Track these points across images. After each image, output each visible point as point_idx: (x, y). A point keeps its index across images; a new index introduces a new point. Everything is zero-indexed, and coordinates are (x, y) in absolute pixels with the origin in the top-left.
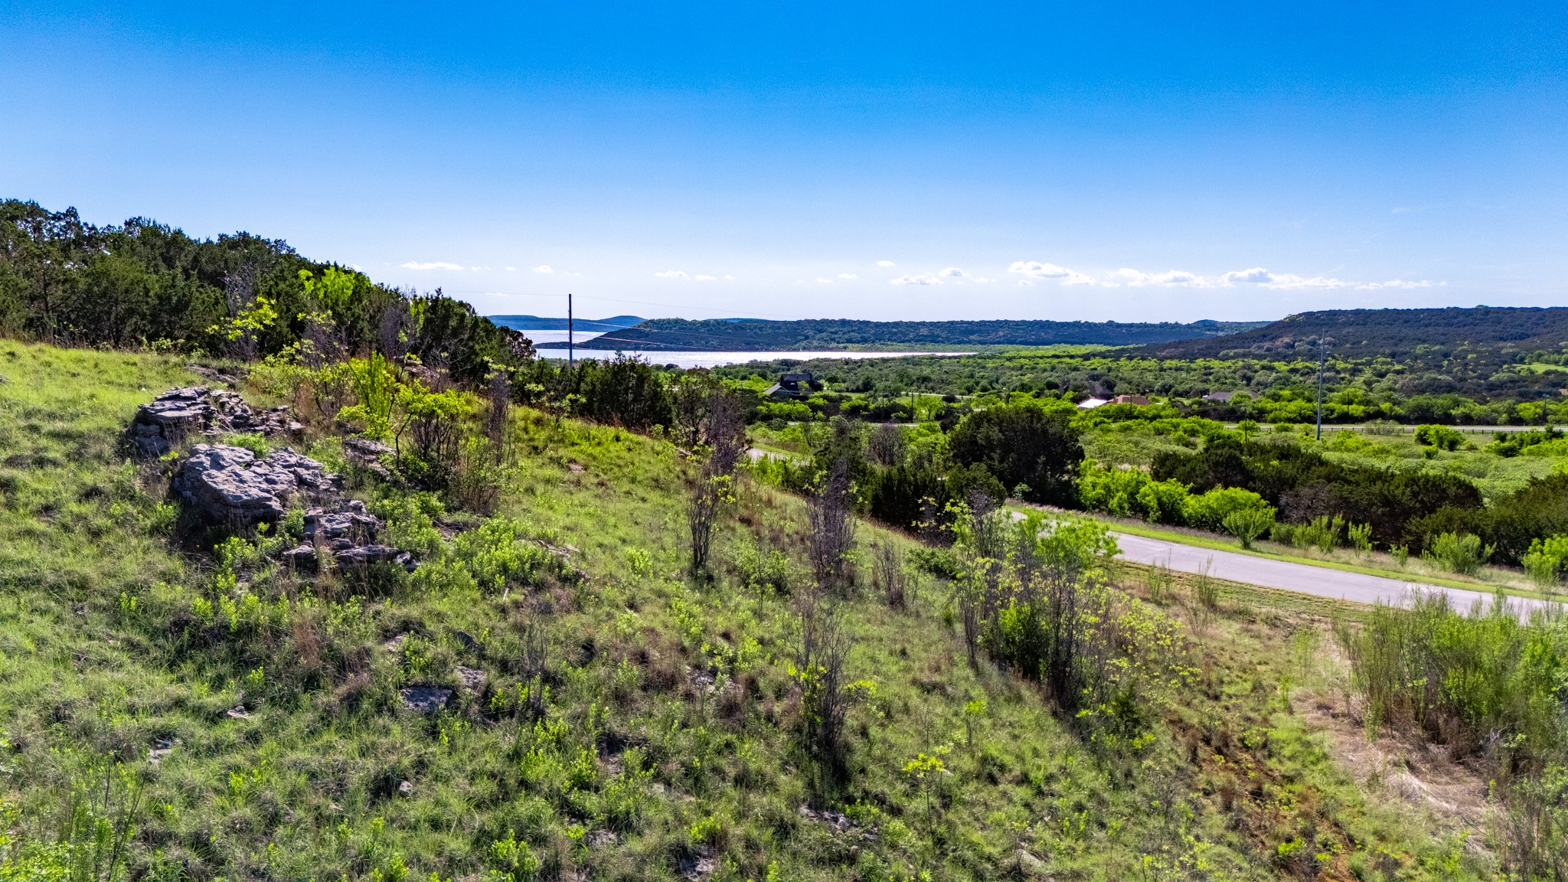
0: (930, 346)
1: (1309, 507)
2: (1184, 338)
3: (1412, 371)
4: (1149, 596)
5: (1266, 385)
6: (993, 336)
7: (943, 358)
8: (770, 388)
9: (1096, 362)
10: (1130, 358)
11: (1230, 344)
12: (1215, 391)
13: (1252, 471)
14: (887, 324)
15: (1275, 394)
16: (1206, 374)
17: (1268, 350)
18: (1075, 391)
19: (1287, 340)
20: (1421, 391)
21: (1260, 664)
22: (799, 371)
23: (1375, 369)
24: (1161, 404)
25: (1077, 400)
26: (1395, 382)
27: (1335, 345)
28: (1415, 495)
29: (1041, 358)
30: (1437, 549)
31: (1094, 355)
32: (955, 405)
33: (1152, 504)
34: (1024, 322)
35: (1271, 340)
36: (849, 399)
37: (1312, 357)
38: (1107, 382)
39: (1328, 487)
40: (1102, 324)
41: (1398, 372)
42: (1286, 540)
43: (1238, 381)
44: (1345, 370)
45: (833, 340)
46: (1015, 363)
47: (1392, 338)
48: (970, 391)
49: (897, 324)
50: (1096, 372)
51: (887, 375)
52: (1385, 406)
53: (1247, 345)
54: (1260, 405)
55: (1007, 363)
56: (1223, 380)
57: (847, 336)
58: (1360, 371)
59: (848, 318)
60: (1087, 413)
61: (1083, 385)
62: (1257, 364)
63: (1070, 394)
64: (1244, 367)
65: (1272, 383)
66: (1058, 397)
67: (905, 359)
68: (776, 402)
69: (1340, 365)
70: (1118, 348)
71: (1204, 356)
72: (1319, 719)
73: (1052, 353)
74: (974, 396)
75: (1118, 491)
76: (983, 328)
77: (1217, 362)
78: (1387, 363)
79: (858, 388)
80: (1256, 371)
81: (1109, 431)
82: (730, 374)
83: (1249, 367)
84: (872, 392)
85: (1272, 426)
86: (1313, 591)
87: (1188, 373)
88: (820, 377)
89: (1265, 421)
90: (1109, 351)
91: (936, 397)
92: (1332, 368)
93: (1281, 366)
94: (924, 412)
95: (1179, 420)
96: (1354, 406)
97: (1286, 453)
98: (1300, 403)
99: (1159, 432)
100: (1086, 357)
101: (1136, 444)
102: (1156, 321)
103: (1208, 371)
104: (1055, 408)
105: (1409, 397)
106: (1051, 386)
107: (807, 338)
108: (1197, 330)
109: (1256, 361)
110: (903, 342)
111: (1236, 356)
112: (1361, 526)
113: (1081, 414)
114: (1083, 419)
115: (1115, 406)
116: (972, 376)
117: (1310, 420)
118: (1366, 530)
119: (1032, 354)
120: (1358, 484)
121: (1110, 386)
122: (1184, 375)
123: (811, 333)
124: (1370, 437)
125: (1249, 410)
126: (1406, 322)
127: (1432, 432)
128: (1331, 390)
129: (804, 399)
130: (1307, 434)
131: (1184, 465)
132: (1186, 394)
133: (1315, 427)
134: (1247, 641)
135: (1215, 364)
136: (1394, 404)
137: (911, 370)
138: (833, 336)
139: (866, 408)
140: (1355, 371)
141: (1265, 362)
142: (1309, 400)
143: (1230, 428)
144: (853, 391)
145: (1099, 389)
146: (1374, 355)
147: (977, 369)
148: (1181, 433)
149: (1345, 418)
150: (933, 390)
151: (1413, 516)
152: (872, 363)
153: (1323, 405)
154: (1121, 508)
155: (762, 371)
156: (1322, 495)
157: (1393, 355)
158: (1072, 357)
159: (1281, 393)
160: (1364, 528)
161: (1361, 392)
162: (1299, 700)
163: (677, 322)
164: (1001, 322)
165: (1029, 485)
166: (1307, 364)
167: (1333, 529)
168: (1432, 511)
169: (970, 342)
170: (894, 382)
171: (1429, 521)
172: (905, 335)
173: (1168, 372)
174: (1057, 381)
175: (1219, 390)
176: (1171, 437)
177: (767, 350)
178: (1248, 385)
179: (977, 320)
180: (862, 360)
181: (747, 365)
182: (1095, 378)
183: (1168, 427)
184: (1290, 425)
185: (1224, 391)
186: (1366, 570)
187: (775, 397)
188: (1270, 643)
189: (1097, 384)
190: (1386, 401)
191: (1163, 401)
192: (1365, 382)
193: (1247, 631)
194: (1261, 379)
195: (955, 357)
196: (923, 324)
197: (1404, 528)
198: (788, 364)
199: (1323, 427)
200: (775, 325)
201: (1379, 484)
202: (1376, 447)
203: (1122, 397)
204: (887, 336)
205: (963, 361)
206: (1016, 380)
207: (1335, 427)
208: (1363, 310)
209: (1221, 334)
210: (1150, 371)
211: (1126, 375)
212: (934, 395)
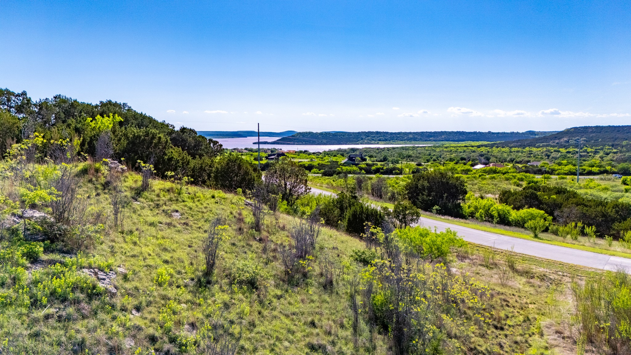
0: (413, 142)
1: (568, 217)
2: (521, 138)
3: (621, 152)
4: (484, 263)
5: (556, 158)
6: (440, 138)
7: (418, 147)
8: (344, 160)
9: (483, 149)
10: (497, 147)
11: (540, 141)
12: (533, 161)
13: (542, 200)
14: (395, 133)
15: (559, 162)
16: (530, 154)
17: (557, 143)
18: (472, 161)
19: (565, 139)
20: (625, 161)
21: (531, 303)
22: (358, 153)
23: (604, 151)
24: (509, 167)
25: (472, 165)
26: (614, 157)
27: (587, 141)
28: (617, 212)
29: (459, 147)
30: (626, 238)
31: (482, 146)
32: (421, 167)
33: (495, 215)
34: (453, 132)
35: (559, 139)
36: (377, 165)
37: (576, 146)
38: (486, 157)
39: (577, 208)
40: (486, 133)
41: (615, 153)
42: (556, 233)
43: (544, 157)
44: (591, 152)
45: (373, 140)
46: (449, 149)
47: (612, 138)
48: (428, 161)
49: (399, 133)
50: (482, 153)
51: (394, 155)
52: (608, 168)
53: (548, 141)
54: (552, 167)
55: (445, 149)
56: (537, 156)
57: (379, 138)
58: (598, 152)
59: (379, 131)
60: (477, 171)
61: (476, 159)
62: (552, 149)
63: (470, 163)
64: (546, 151)
65: (559, 157)
66: (465, 164)
67: (402, 148)
68: (345, 166)
69: (589, 150)
70: (493, 143)
71: (529, 146)
72: (555, 340)
73: (464, 145)
74: (429, 163)
75: (480, 208)
76: (436, 135)
77: (535, 149)
78: (610, 149)
79: (381, 160)
80: (552, 153)
81: (485, 179)
82: (330, 154)
83: (549, 151)
84: (387, 162)
85: (557, 177)
86: (565, 261)
87: (521, 154)
88: (366, 156)
89: (555, 174)
90: (489, 144)
91: (413, 164)
92: (585, 151)
93: (563, 150)
94: (407, 170)
95: (515, 174)
96: (594, 168)
97: (560, 191)
98: (570, 167)
99: (507, 179)
100: (479, 147)
101: (496, 185)
102: (509, 131)
103: (531, 153)
104: (463, 169)
105: (619, 164)
106: (462, 159)
107: (362, 139)
108: (526, 135)
109: (552, 148)
110: (402, 140)
111: (543, 146)
112: (591, 227)
113: (474, 171)
114: (475, 173)
115: (489, 168)
116: (430, 155)
117: (574, 174)
118: (593, 229)
119: (456, 145)
120: (591, 207)
121: (488, 159)
122: (520, 154)
123: (364, 137)
124: (601, 181)
125: (547, 169)
126: (619, 131)
127: (629, 180)
128: (585, 161)
129: (356, 165)
130: (573, 180)
131: (513, 196)
132: (520, 162)
133: (576, 177)
134: (528, 288)
135: (534, 149)
136: (612, 167)
137: (404, 152)
138: (373, 138)
139: (382, 169)
140: (596, 152)
141: (556, 149)
142: (574, 165)
143: (538, 178)
144: (379, 161)
145: (483, 160)
146: (604, 145)
147: (432, 152)
148: (516, 180)
149: (590, 173)
150: (413, 161)
151: (616, 222)
152: (388, 149)
153: (580, 168)
154: (481, 217)
155: (342, 153)
156: (574, 211)
157: (613, 146)
158: (473, 147)
159: (563, 162)
160: (592, 228)
161: (598, 162)
162: (547, 327)
163: (310, 133)
164: (443, 132)
165: (440, 206)
166: (575, 149)
167: (578, 228)
168: (625, 219)
169: (430, 140)
170: (397, 157)
171: (623, 224)
172: (403, 138)
173: (513, 153)
174: (465, 157)
175: (535, 161)
176: (511, 182)
177: (346, 144)
178: (548, 158)
179: (433, 131)
180: (384, 148)
181: (337, 151)
182: (482, 155)
183: (511, 177)
184: (565, 176)
185: (537, 161)
186: (592, 249)
187: (345, 164)
188: (539, 290)
189: (482, 158)
190: (609, 166)
191: (510, 165)
192: (600, 157)
193: (529, 283)
194: (554, 156)
195: (423, 147)
196: (410, 133)
197: (611, 227)
198: (353, 150)
199: (579, 177)
200: (349, 134)
201: (600, 207)
202: (603, 187)
203: (492, 164)
204: (395, 138)
205: (426, 148)
206: (448, 157)
207: (585, 177)
208: (600, 126)
209: (537, 137)
210: (506, 152)
211: (495, 154)
212: (413, 163)
